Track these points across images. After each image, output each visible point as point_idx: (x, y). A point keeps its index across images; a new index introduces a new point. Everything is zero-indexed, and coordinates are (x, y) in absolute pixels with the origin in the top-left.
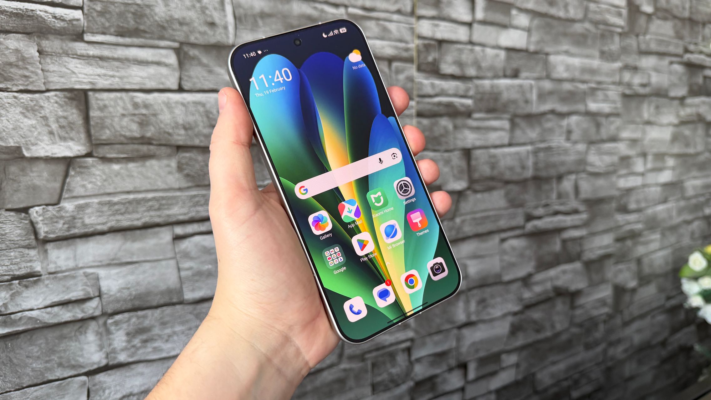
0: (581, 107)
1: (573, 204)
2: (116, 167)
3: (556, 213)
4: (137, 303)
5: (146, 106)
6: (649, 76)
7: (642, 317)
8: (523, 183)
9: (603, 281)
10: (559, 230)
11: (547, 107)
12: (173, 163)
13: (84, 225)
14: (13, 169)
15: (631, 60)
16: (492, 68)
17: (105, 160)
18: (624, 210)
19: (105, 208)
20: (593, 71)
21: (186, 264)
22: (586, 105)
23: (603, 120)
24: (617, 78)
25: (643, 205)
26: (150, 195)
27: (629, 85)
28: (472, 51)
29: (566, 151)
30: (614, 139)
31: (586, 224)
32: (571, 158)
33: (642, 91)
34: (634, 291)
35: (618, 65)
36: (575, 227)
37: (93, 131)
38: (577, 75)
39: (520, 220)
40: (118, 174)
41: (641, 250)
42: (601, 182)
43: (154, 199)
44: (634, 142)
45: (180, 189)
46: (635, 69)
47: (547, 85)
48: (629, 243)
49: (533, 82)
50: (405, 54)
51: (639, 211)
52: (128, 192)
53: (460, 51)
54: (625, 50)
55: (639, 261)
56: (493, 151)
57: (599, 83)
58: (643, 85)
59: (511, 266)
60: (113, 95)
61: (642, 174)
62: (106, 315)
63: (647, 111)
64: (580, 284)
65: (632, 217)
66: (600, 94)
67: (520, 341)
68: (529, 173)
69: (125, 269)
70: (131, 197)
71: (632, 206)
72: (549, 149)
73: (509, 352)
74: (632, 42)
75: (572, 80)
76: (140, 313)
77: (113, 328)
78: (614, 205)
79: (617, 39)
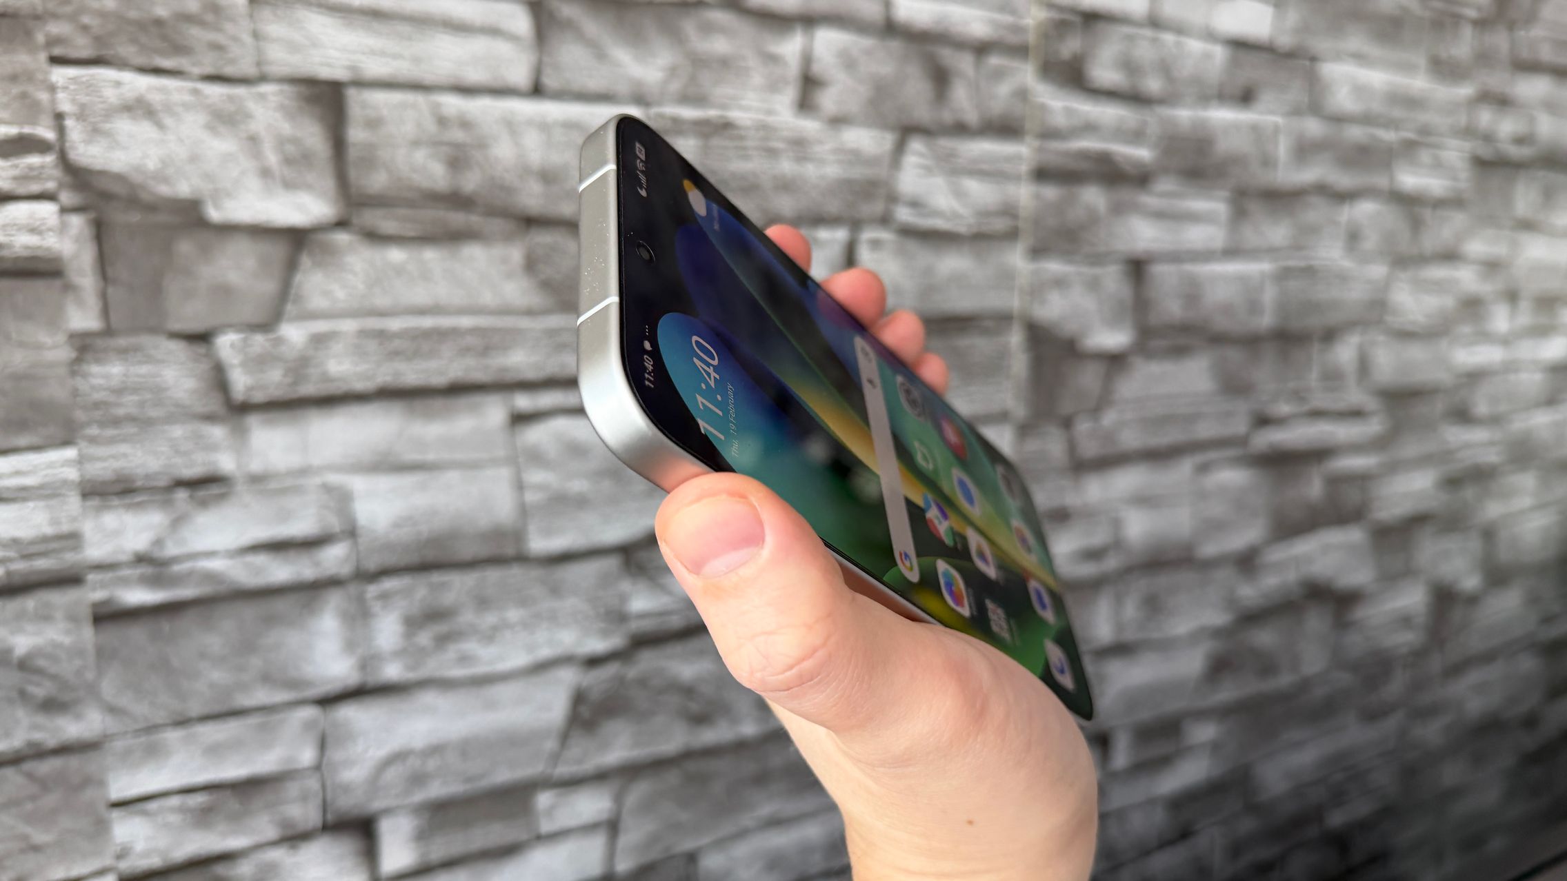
0: (1381, 181)
1: (1355, 396)
2: (396, 255)
3: (1317, 414)
4: (431, 555)
5: (465, 124)
6: (1532, 120)
7: (1488, 657)
8: (1252, 342)
9: (1408, 573)
10: (1319, 454)
11: (1309, 175)
12: (516, 254)
13: (326, 378)
14: (185, 247)
15: (1497, 80)
16: (1197, 81)
17: (374, 237)
18: (1462, 416)
19: (372, 345)
20: (1412, 102)
21: (536, 477)
22: (1392, 178)
23: (1427, 213)
24: (1463, 120)
25: (1502, 408)
26: (466, 322)
27: (1488, 138)
28: (1155, 40)
29: (1343, 278)
30: (1450, 256)
31: (1379, 444)
32: (1355, 294)
33: (1515, 152)
34: (1472, 600)
35: (1465, 91)
36: (1356, 448)
37: (353, 174)
38: (1377, 107)
39: (1239, 426)
40: (399, 270)
41: (1493, 510)
42: (1417, 353)
43: (474, 331)
44: (1492, 266)
45: (530, 312)
46: (1503, 102)
47: (1313, 127)
48: (1469, 493)
49: (1279, 120)
50: (1013, 39)
51: (1495, 420)
52: (421, 311)
53: (1130, 38)
54: (1484, 58)
55: (1489, 534)
56: (1189, 268)
57: (1425, 131)
58: (1520, 141)
59: (1216, 527)
60: (396, 97)
61: (1505, 341)
62: (366, 576)
63: (1524, 197)
64: (1358, 575)
65: (1478, 435)
66: (1425, 156)
67: (1227, 693)
68: (1266, 321)
69: (408, 480)
70: (428, 322)
71: (1482, 408)
72: (1309, 272)
73: (1201, 715)
74: (1500, 40)
75: (1366, 119)
76: (436, 577)
77: (376, 607)
78: (1439, 406)
79: (1467, 32)
